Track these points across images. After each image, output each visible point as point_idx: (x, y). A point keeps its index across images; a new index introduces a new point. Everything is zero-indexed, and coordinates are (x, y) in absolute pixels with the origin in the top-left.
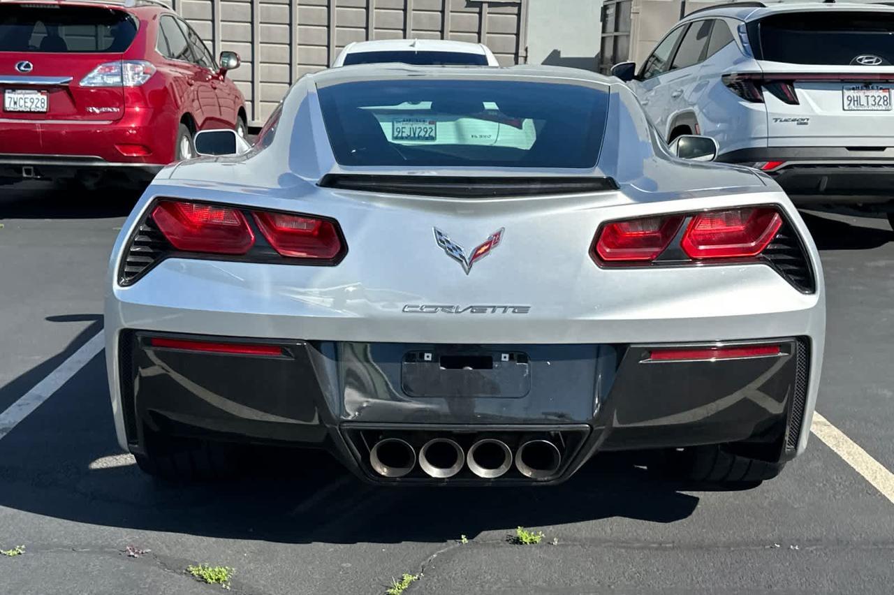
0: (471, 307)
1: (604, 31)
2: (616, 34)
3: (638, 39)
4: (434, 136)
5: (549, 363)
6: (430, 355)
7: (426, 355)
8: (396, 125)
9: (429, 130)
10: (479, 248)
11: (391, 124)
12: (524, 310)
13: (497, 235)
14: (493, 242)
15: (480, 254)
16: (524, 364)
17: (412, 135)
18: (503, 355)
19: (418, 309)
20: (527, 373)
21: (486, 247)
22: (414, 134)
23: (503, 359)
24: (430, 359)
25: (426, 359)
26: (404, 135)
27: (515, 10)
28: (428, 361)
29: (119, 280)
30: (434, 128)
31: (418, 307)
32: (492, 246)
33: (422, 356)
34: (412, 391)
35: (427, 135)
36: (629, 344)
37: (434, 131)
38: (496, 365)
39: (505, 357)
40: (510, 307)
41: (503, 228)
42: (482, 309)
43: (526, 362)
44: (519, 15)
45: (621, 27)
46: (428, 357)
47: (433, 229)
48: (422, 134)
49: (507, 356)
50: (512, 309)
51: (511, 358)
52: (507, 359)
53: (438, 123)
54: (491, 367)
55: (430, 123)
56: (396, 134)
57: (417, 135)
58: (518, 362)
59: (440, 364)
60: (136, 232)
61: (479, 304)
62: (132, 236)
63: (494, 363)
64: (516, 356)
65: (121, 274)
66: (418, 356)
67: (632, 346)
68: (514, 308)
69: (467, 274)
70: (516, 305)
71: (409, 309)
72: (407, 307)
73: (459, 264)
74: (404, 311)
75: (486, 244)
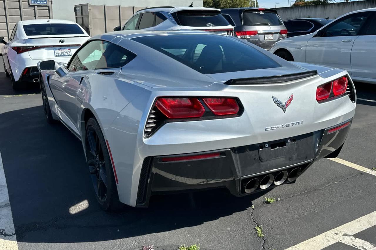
0: (287, 125)
1: (76, 15)
2: (82, 16)
3: (92, 18)
4: (71, 54)
5: (301, 140)
6: (267, 145)
7: (266, 145)
8: (56, 51)
9: (69, 53)
10: (288, 102)
11: (53, 50)
12: (301, 123)
14: (291, 99)
15: (288, 104)
16: (294, 142)
17: (62, 55)
20: (296, 145)
21: (289, 101)
22: (63, 54)
23: (289, 142)
24: (267, 146)
25: (266, 147)
26: (59, 55)
27: (47, 8)
28: (267, 147)
29: (144, 136)
30: (70, 51)
31: (270, 128)
33: (265, 146)
34: (263, 160)
35: (68, 54)
37: (70, 52)
38: (287, 144)
39: (289, 141)
41: (293, 93)
43: (295, 141)
44: (49, 10)
45: (84, 14)
48: (66, 54)
49: (290, 140)
51: (291, 141)
52: (290, 141)
53: (71, 50)
55: (68, 50)
56: (56, 54)
57: (64, 55)
59: (270, 148)
60: (151, 114)
61: (289, 123)
62: (149, 115)
63: (286, 144)
64: (292, 140)
65: (146, 132)
66: (263, 147)
67: (326, 129)
68: (299, 123)
69: (285, 112)
70: (298, 122)
71: (267, 129)
72: (266, 129)
73: (282, 109)
74: (265, 130)
75: (289, 100)
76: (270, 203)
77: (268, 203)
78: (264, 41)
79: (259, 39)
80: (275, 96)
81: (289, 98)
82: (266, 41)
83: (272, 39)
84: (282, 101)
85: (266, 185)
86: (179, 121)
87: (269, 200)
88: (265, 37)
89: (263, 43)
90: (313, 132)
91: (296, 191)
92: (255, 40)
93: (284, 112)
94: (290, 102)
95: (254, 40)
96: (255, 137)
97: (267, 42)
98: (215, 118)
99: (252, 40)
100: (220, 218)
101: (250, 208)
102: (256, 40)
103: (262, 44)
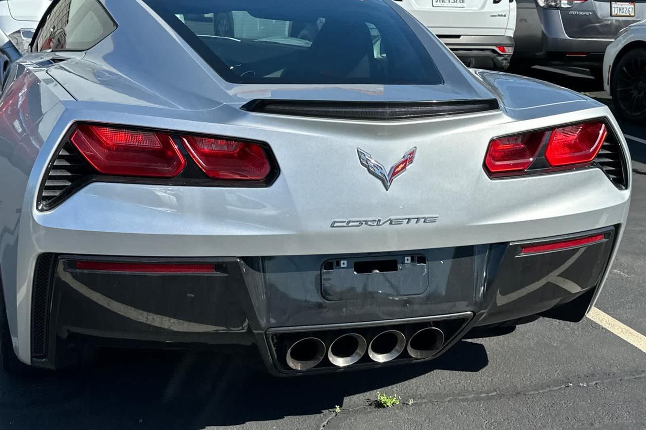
0: (390, 220)
5: (442, 262)
6: (346, 262)
7: (342, 262)
10: (397, 167)
12: (433, 220)
13: (412, 153)
14: (408, 160)
15: (398, 172)
16: (422, 264)
18: (406, 258)
19: (345, 224)
20: (426, 272)
21: (402, 166)
23: (406, 262)
24: (345, 266)
25: (342, 266)
28: (343, 268)
29: (38, 205)
31: (344, 222)
32: (407, 163)
33: (338, 264)
34: (329, 295)
36: (508, 243)
38: (400, 267)
39: (408, 260)
40: (422, 218)
41: (416, 147)
42: (399, 221)
43: (425, 263)
46: (344, 263)
47: (356, 150)
49: (409, 258)
50: (424, 219)
51: (412, 260)
52: (409, 262)
54: (395, 269)
58: (418, 263)
59: (353, 269)
60: (56, 156)
61: (398, 217)
62: (52, 160)
63: (398, 265)
64: (416, 258)
65: (41, 198)
66: (335, 264)
67: (511, 244)
68: (425, 218)
69: (387, 190)
70: (426, 216)
71: (336, 224)
72: (335, 222)
73: (380, 182)
74: (332, 226)
75: (402, 163)
76: (384, 407)
77: (379, 405)
78: (610, 18)
79: (595, 13)
80: (363, 149)
81: (404, 157)
82: (614, 18)
83: (633, 14)
84: (382, 163)
85: (348, 359)
86: (121, 181)
87: (383, 399)
88: (613, 9)
89: (606, 22)
90: (472, 246)
91: (470, 389)
92: (584, 13)
93: (385, 190)
94: (404, 168)
95: (581, 13)
96: (303, 238)
97: (616, 20)
98: (206, 184)
99: (574, 13)
100: (247, 423)
101: (330, 410)
102: (587, 14)
103: (601, 25)
